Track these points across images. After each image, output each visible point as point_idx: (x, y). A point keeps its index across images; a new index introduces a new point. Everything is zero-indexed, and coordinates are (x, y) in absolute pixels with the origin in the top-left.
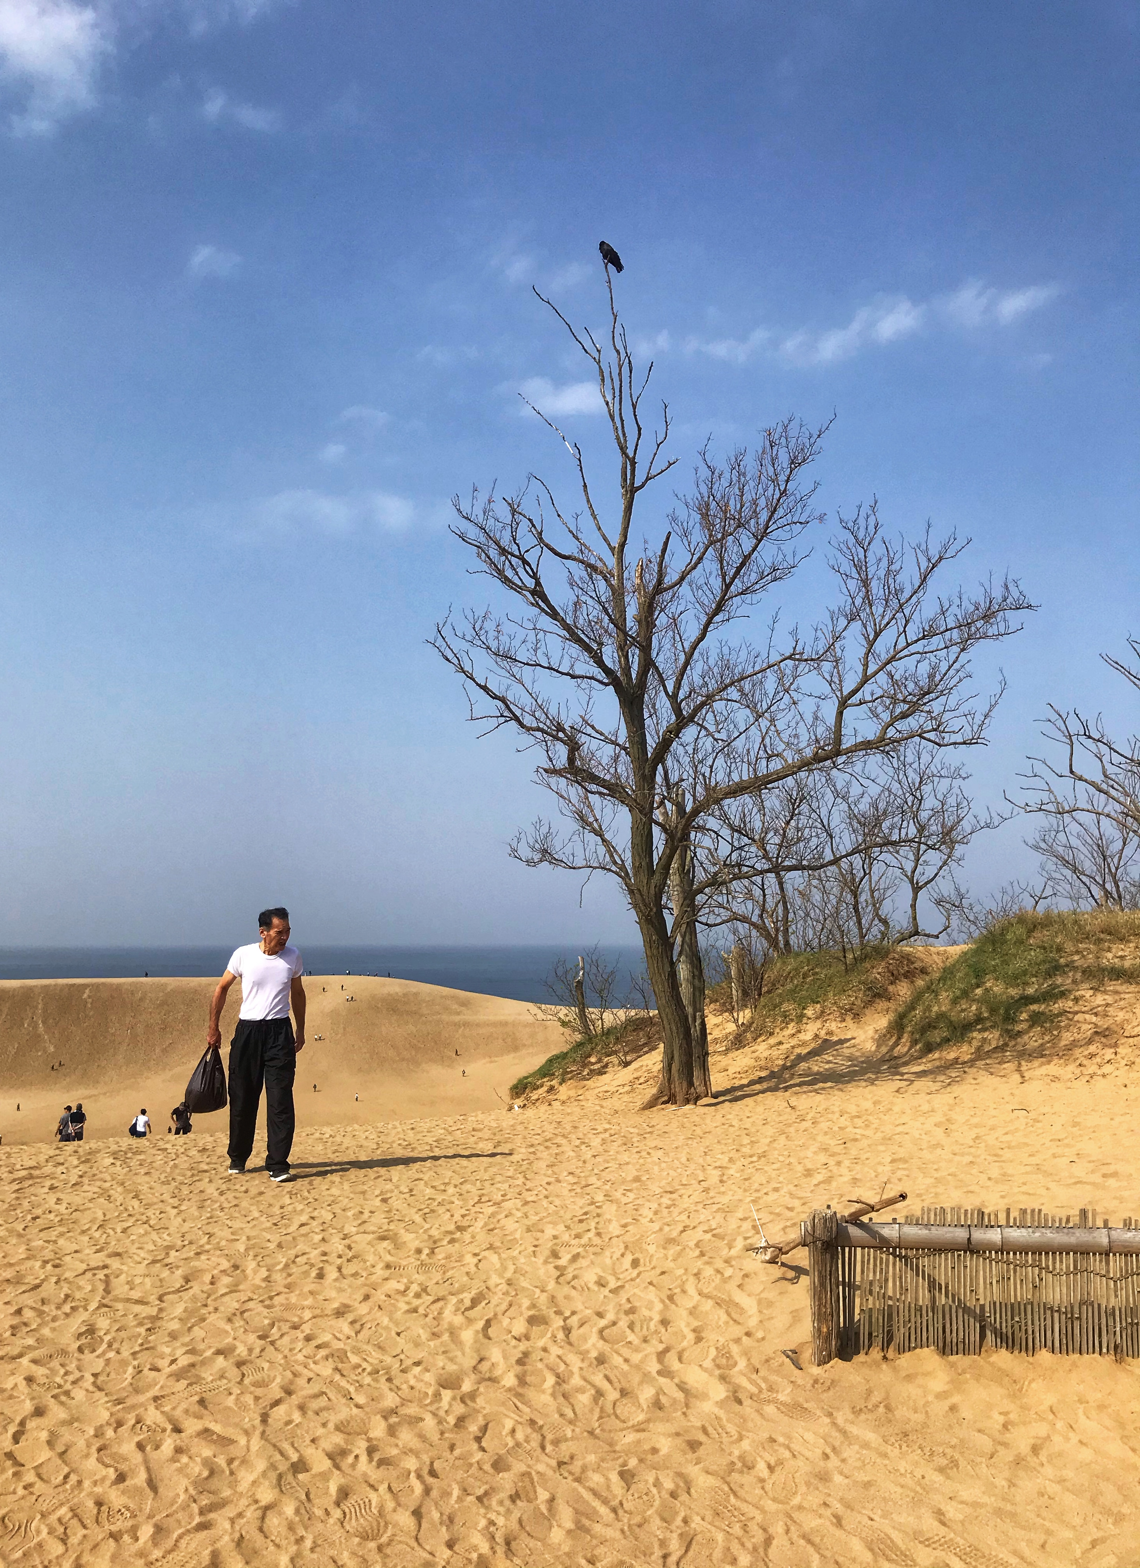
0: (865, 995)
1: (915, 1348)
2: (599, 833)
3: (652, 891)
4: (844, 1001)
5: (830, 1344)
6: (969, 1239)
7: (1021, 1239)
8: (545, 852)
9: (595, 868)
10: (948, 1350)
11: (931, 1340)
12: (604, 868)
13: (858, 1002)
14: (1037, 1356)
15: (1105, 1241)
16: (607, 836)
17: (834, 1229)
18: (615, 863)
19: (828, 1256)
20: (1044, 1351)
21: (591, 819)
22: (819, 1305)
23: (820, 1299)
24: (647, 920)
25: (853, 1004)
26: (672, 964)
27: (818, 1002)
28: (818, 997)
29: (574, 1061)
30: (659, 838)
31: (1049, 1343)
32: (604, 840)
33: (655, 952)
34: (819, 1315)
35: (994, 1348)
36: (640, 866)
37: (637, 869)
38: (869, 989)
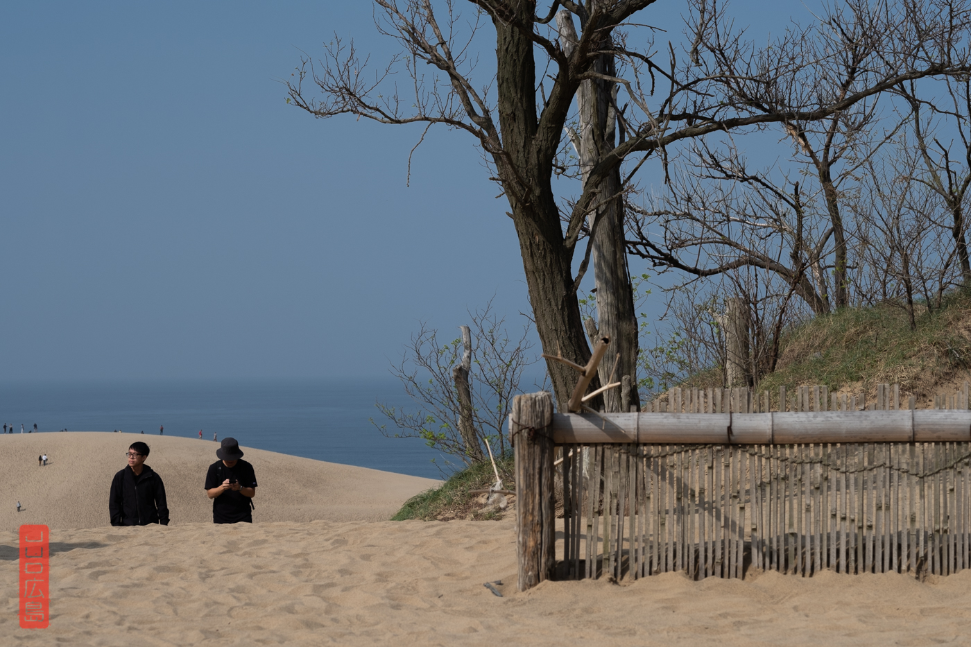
0: (939, 364)
1: (657, 572)
2: (446, 65)
3: (534, 160)
4: (903, 373)
5: (539, 564)
6: (729, 428)
7: (798, 426)
8: (348, 92)
9: (433, 121)
10: (702, 573)
11: (679, 562)
12: (450, 121)
13: (927, 376)
14: (816, 576)
15: (907, 425)
16: (460, 70)
17: (547, 415)
18: (472, 113)
19: (537, 449)
20: (825, 570)
21: (433, 42)
22: (525, 513)
23: (526, 505)
24: (524, 209)
25: (917, 378)
26: (571, 285)
27: (859, 379)
28: (860, 369)
29: (450, 503)
30: (546, 70)
31: (833, 561)
32: (454, 77)
33: (540, 264)
34: (525, 525)
35: (761, 569)
36: (514, 117)
37: (507, 119)
38: (948, 353)
